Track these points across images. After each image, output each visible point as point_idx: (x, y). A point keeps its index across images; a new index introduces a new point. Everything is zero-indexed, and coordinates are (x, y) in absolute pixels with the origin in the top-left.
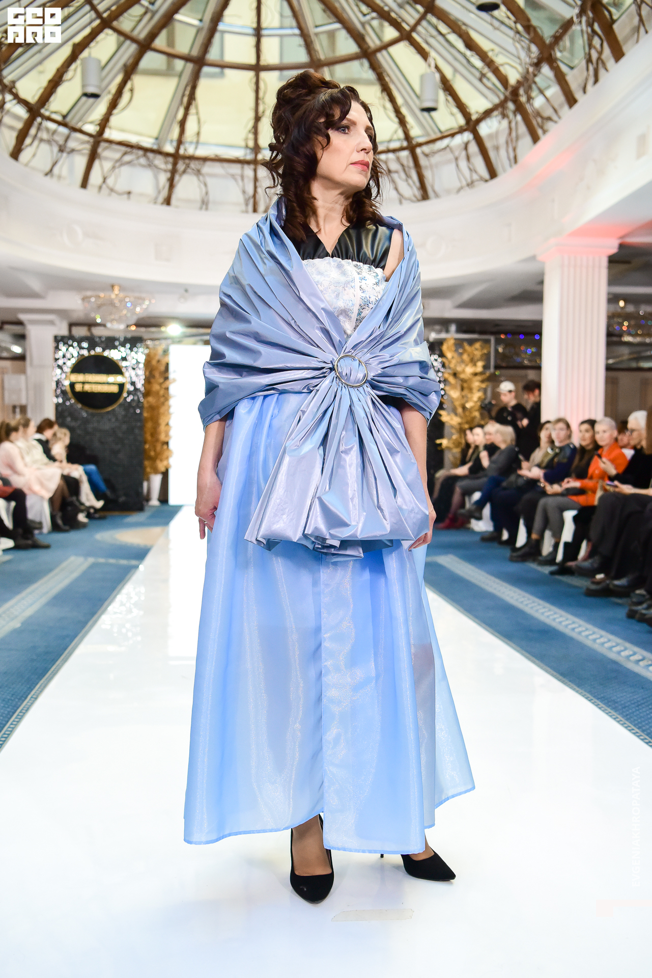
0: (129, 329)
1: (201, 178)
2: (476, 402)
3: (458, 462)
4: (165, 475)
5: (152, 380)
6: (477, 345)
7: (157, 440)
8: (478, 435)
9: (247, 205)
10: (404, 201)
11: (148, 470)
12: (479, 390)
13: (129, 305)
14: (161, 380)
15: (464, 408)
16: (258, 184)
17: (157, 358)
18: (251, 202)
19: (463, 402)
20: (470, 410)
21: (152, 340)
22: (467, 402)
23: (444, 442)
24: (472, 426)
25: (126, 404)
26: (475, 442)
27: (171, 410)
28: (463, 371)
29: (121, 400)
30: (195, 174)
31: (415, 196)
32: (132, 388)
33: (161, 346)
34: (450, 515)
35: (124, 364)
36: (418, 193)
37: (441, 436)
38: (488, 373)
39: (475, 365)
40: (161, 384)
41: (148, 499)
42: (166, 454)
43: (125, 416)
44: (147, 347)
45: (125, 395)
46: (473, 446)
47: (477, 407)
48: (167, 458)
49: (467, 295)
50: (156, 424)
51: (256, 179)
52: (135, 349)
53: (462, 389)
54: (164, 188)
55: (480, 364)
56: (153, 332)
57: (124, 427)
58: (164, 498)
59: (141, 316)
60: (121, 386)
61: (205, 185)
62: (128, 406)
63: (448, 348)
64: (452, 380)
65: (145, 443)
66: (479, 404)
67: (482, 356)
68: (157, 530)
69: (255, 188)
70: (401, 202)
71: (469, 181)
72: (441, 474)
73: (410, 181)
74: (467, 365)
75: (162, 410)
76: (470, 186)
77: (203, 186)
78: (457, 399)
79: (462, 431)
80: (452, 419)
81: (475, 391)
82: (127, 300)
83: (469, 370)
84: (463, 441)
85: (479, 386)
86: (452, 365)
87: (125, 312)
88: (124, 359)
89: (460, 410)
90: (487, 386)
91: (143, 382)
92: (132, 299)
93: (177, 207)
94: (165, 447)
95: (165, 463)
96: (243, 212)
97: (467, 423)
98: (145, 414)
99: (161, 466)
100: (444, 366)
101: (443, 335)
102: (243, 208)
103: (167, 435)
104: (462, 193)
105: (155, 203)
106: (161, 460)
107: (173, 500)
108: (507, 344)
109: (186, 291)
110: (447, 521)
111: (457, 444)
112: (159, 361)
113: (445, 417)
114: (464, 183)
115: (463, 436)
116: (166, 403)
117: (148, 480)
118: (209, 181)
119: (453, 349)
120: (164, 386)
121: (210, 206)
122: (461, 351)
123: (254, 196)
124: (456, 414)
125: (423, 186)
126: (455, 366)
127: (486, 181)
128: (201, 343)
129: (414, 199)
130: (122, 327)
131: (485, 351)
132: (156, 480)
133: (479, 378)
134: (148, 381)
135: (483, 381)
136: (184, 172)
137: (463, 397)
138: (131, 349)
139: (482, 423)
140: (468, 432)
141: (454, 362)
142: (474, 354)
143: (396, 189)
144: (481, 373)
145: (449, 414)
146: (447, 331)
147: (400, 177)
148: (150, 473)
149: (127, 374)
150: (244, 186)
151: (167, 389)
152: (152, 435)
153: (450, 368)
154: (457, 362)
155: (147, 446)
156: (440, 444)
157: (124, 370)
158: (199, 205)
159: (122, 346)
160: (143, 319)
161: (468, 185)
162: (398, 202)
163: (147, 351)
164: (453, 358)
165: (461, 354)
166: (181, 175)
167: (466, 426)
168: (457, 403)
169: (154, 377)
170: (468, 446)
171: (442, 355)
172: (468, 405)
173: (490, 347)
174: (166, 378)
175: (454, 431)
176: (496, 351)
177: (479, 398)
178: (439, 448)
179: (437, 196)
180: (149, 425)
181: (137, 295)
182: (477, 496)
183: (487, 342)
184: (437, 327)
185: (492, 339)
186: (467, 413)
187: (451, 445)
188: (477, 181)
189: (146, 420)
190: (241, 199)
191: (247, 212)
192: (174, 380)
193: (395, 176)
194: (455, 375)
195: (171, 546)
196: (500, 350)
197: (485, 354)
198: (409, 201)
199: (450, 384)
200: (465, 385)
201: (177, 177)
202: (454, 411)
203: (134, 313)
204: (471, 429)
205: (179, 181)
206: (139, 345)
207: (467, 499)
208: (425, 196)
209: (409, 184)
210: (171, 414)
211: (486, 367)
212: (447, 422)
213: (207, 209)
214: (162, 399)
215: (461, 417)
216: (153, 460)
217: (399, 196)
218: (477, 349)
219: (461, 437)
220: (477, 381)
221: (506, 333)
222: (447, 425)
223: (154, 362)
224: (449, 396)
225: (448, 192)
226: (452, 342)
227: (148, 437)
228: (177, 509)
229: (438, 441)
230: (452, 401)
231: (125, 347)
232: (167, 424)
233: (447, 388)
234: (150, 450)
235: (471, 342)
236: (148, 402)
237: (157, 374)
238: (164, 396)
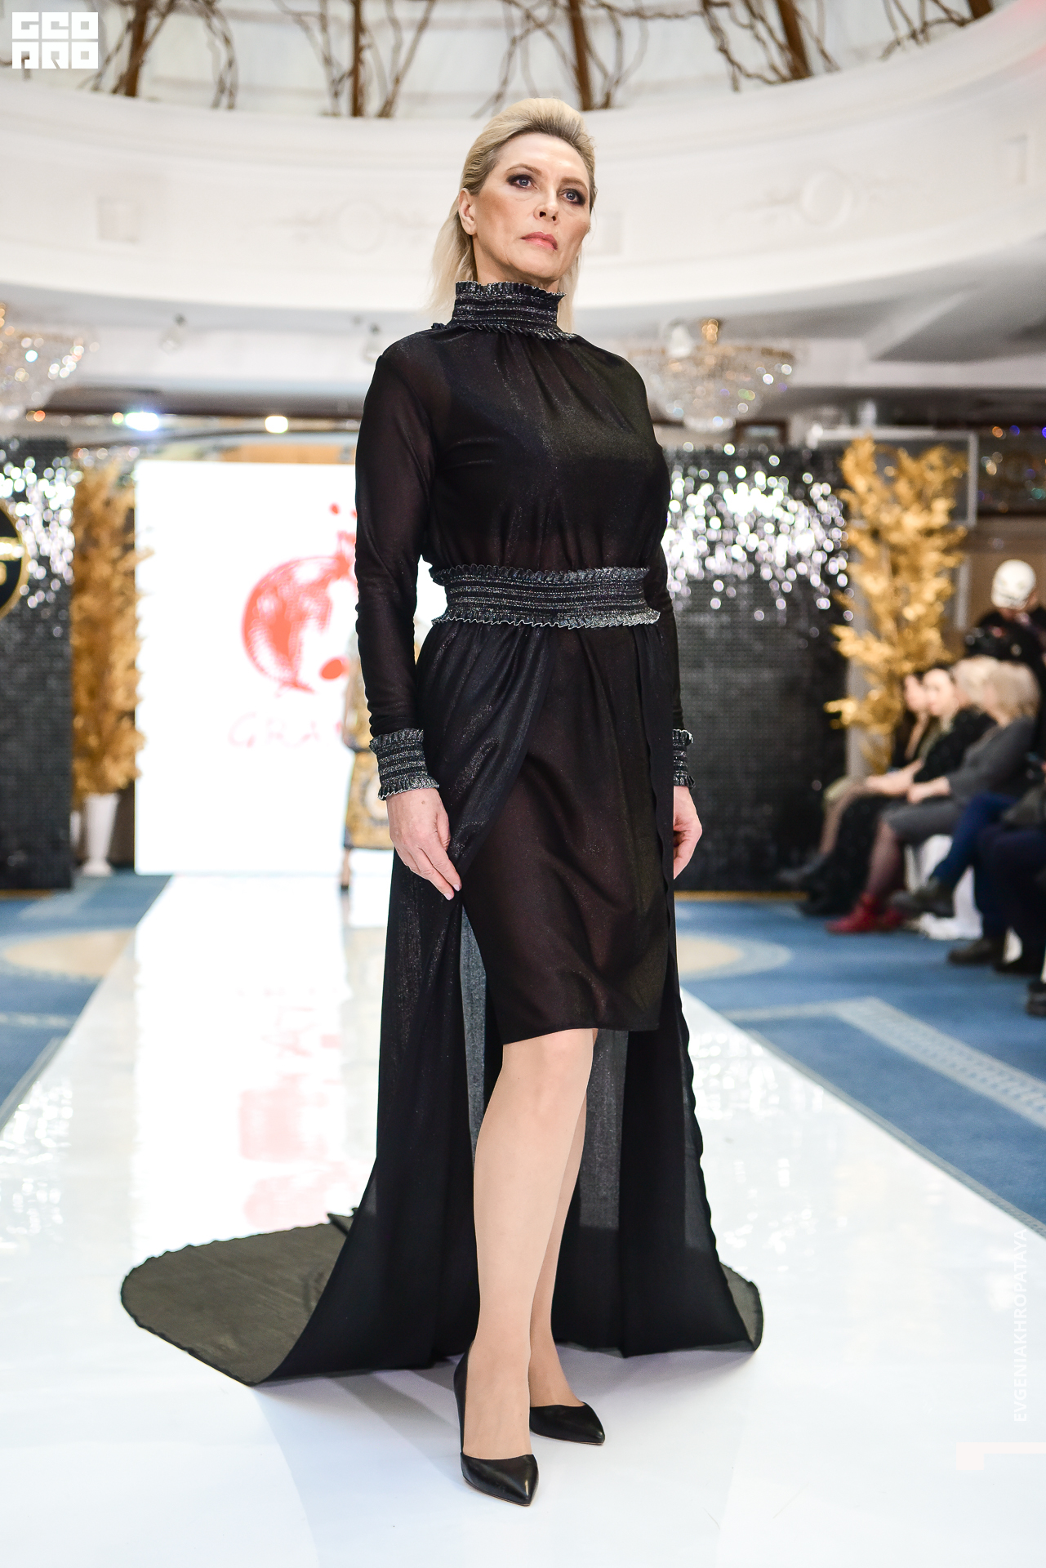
0: (29, 419)
1: (216, 22)
2: (931, 605)
3: (885, 760)
4: (126, 796)
5: (93, 552)
6: (934, 457)
7: (106, 706)
8: (937, 689)
9: (336, 94)
10: (744, 82)
11: (82, 782)
12: (938, 575)
13: (31, 356)
14: (115, 552)
15: (899, 619)
16: (364, 41)
17: (104, 495)
18: (347, 85)
19: (898, 602)
20: (916, 626)
21: (91, 447)
22: (907, 603)
23: (848, 708)
24: (922, 664)
25: (27, 616)
26: (928, 709)
27: (141, 630)
28: (898, 525)
29: (13, 604)
30: (200, 13)
31: (774, 69)
32: (40, 573)
33: (113, 464)
34: (867, 897)
35: (18, 510)
36: (780, 61)
37: (840, 693)
38: (961, 530)
39: (928, 508)
40: (114, 562)
41: (80, 858)
42: (127, 742)
43: (24, 644)
44: (79, 468)
45: (22, 589)
46: (923, 718)
47: (933, 619)
48: (131, 755)
49: (906, 326)
50: (103, 668)
51: (358, 28)
52: (48, 472)
53: (895, 570)
54: (118, 48)
55: (941, 506)
56: (92, 428)
57: (23, 672)
58: (122, 857)
59: (62, 385)
60: (14, 567)
61: (227, 41)
62: (28, 620)
63: (857, 464)
64: (867, 547)
65: (74, 712)
66: (939, 608)
67: (946, 483)
68: (101, 940)
69: (358, 50)
70: (736, 87)
71: (917, 24)
72: (839, 792)
73: (760, 28)
74: (906, 509)
75: (118, 628)
76: (920, 37)
77: (219, 44)
78: (882, 598)
79: (896, 681)
80: (867, 649)
81: (927, 575)
82: (26, 343)
83: (914, 521)
84: (897, 705)
85: (940, 564)
86: (868, 510)
87: (21, 375)
88: (20, 497)
89: (888, 626)
90: (961, 562)
91: (69, 556)
92: (39, 341)
93: (153, 99)
94: (126, 723)
95: (125, 765)
96: (325, 114)
97: (908, 656)
98: (76, 640)
99: (116, 774)
100: (846, 512)
101: (843, 433)
102: (327, 102)
103: (131, 693)
104: (898, 56)
105: (96, 89)
106: (116, 759)
107: (145, 862)
108: (1010, 453)
109: (180, 320)
110: (859, 913)
111: (882, 714)
112: (108, 503)
113: (851, 642)
114: (904, 30)
115: (897, 691)
116: (129, 611)
117: (82, 808)
118: (236, 29)
119: (871, 466)
120: (123, 566)
121: (241, 98)
122: (890, 471)
123: (355, 72)
124: (879, 636)
125: (794, 43)
126: (878, 510)
127: (962, 23)
128: (214, 455)
129: (771, 76)
130: (13, 413)
131: (955, 472)
132: (101, 811)
133: (938, 541)
134: (82, 553)
135: (947, 551)
136: (172, 6)
137: (897, 591)
138: (38, 471)
139: (946, 656)
140: (911, 682)
141: (873, 500)
142: (925, 481)
143: (724, 50)
144: (944, 530)
145: (859, 636)
146: (854, 421)
147: (734, 19)
148: (86, 791)
149: (27, 536)
150: (328, 43)
151: (131, 574)
152: (93, 693)
153: (862, 517)
154: (884, 501)
155: (79, 722)
156: (838, 715)
157: (19, 526)
158: (211, 95)
159: (15, 465)
160: (66, 393)
161: (913, 35)
162: (728, 83)
163: (76, 476)
164: (870, 490)
165: (890, 481)
166: (163, 16)
167: (908, 666)
168: (881, 608)
169: (95, 542)
170: (910, 717)
171: (840, 484)
172: (910, 613)
173: (966, 461)
174: (129, 547)
175: (872, 680)
176: (982, 470)
177: (939, 596)
178: (835, 724)
179: (831, 66)
180: (84, 668)
181: (52, 330)
182: (938, 848)
183: (959, 447)
184: (828, 412)
185: (972, 439)
186: (908, 633)
187: (866, 716)
188: (940, 21)
189: (78, 654)
190: (319, 79)
191: (335, 114)
192: (149, 553)
193: (720, 14)
194: (876, 534)
195: (140, 979)
196: (991, 467)
197: (954, 480)
198: (757, 82)
199: (861, 554)
200: (903, 560)
201: (153, 22)
202: (873, 626)
203: (44, 379)
204: (920, 674)
205: (157, 31)
206: (57, 461)
207: (910, 855)
208: (799, 69)
209: (758, 38)
210: (142, 640)
211: (956, 513)
212: (853, 656)
213: (231, 107)
214: (118, 602)
215: (892, 643)
216: (94, 758)
217: (730, 67)
218: (932, 468)
219: (891, 695)
220: (937, 549)
221: (1004, 425)
222: (854, 664)
223: (96, 506)
224: (860, 588)
225: (860, 55)
226: (866, 450)
227: (82, 698)
228: (159, 883)
229: (832, 707)
230: (868, 601)
231: (22, 466)
232: (132, 666)
233: (855, 569)
234: (86, 733)
235: (917, 449)
236: (80, 608)
237: (104, 536)
238: (122, 594)
